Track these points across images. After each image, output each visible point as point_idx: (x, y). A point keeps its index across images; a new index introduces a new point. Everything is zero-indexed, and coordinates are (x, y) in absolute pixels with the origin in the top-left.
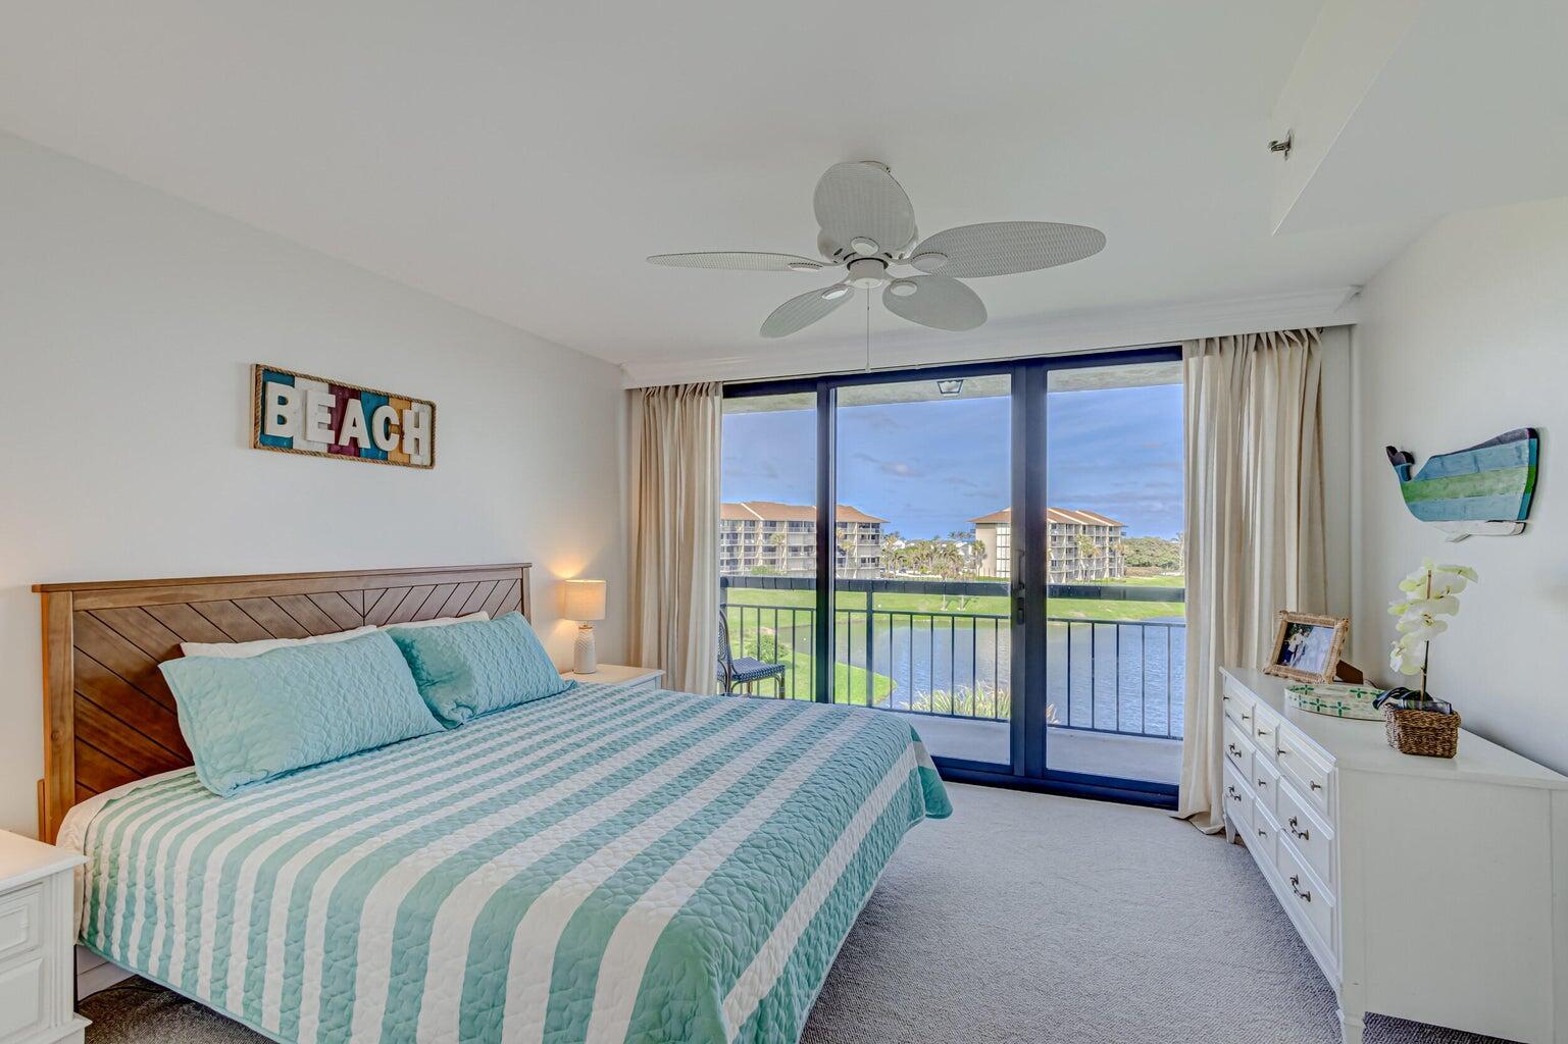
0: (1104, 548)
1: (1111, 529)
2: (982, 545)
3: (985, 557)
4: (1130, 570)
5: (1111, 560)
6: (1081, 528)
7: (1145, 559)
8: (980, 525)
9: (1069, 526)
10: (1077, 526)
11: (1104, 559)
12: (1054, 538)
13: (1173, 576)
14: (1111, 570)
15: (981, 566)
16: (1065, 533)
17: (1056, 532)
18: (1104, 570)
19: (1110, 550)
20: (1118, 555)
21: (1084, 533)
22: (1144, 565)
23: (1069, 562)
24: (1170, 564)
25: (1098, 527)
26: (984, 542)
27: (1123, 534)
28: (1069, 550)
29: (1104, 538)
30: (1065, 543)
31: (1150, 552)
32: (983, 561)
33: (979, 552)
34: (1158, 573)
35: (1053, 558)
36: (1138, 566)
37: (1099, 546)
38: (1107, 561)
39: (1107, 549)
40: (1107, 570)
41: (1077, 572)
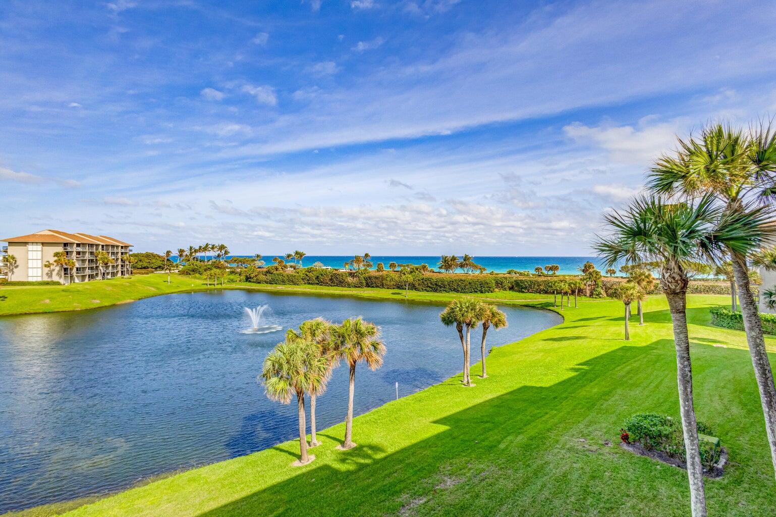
0: (117, 259)
1: (122, 247)
2: (13, 258)
3: (17, 267)
4: (135, 271)
5: (122, 266)
6: (100, 247)
7: (145, 265)
8: (11, 243)
9: (91, 245)
10: (97, 245)
11: (117, 266)
12: (78, 253)
13: (161, 273)
14: (122, 272)
15: (13, 273)
16: (87, 249)
17: (80, 249)
18: (117, 272)
19: (122, 260)
20: (127, 263)
21: (103, 250)
22: (144, 268)
23: (92, 268)
24: (160, 267)
25: (113, 246)
26: (15, 256)
27: (131, 251)
28: (91, 261)
29: (117, 253)
30: (87, 256)
31: (148, 261)
32: (15, 270)
33: (11, 264)
34: (153, 272)
35: (77, 265)
36: (141, 268)
37: (113, 257)
38: (120, 266)
39: (120, 260)
40: (120, 272)
41: (97, 274)
